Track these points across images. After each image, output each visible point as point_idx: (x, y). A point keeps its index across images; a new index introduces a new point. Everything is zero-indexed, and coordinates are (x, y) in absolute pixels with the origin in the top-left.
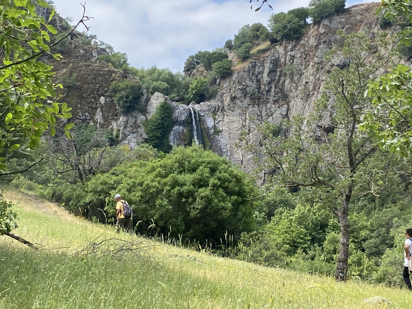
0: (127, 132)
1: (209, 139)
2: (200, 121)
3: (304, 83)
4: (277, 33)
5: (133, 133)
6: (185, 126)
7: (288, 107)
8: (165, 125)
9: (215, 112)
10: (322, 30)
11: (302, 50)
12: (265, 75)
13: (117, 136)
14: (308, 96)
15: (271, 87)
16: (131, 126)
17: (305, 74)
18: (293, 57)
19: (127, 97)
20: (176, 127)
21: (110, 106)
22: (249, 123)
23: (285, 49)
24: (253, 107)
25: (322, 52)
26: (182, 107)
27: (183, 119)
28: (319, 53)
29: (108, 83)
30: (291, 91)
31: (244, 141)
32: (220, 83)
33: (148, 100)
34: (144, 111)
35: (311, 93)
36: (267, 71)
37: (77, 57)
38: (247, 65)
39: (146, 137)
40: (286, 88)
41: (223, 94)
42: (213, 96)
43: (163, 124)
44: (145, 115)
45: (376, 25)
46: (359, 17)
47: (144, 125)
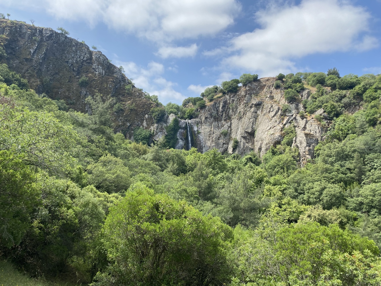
0: (158, 132)
1: (195, 136)
2: (191, 128)
3: (238, 112)
4: (226, 89)
5: (161, 132)
6: (184, 130)
7: (231, 123)
8: (175, 129)
9: (197, 124)
10: (247, 88)
11: (238, 97)
12: (220, 108)
13: (153, 133)
14: (241, 118)
15: (223, 114)
16: (160, 129)
17: (239, 108)
18: (233, 100)
19: (158, 115)
20: (180, 130)
21: (150, 118)
22: (213, 130)
23: (230, 97)
24: (215, 122)
25: (247, 98)
26: (183, 121)
27: (184, 126)
28: (246, 99)
29: (150, 108)
30: (232, 116)
31: (211, 138)
32: (200, 111)
33: (168, 117)
34: (166, 122)
35: (242, 117)
36: (221, 106)
37: (135, 96)
38: (212, 103)
39: (167, 134)
40: (230, 114)
41: (202, 116)
42: (197, 117)
43: (174, 128)
44: (166, 124)
45: (272, 87)
46: (264, 83)
47: (166, 128)
